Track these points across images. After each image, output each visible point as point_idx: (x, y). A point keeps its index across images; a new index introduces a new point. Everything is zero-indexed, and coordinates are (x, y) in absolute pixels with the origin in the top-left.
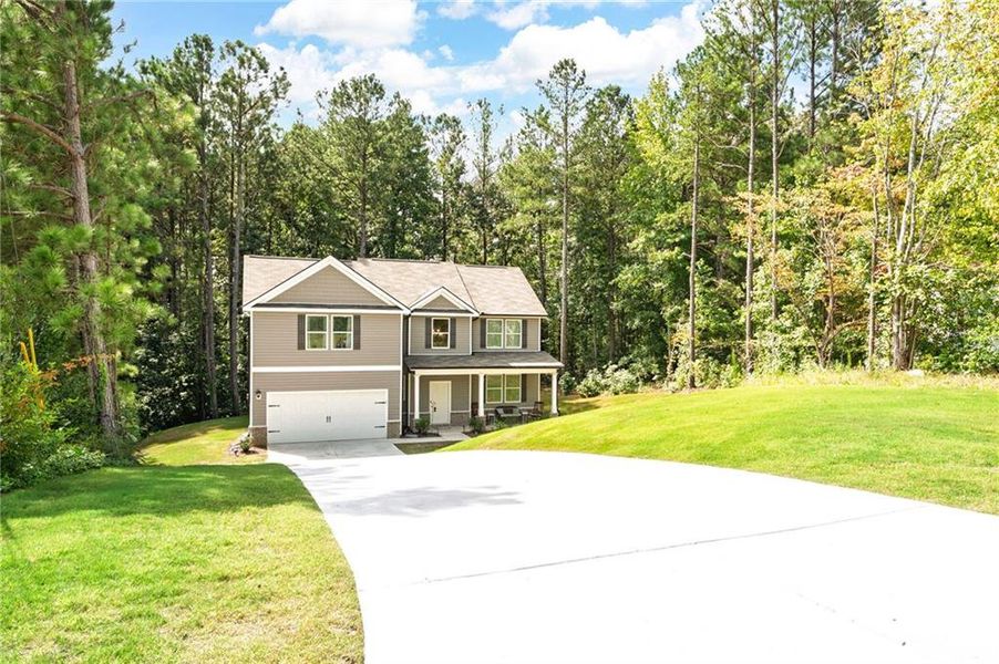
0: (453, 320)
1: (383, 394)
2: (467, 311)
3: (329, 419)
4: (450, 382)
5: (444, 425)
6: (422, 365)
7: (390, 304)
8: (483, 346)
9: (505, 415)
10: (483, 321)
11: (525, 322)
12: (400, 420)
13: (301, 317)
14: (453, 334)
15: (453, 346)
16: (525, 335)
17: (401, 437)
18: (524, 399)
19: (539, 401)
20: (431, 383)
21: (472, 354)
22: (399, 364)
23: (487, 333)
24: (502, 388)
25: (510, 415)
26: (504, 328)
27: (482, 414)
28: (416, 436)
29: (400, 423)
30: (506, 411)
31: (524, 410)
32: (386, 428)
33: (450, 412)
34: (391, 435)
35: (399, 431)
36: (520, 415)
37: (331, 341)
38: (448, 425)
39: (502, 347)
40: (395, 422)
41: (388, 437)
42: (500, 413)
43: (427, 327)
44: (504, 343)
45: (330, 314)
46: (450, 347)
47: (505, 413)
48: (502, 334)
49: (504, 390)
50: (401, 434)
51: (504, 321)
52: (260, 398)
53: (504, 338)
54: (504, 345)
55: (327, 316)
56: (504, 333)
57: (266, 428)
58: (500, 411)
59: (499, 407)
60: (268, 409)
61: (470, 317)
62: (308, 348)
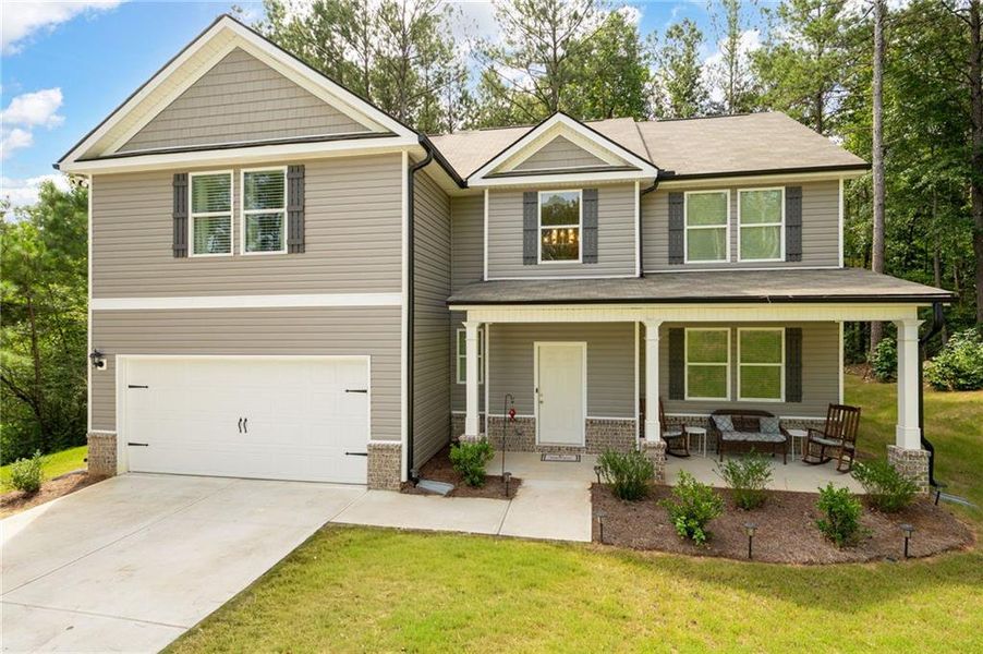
1: (358, 369)
2: (629, 168)
4: (584, 345)
5: (570, 450)
6: (488, 296)
7: (375, 129)
8: (676, 257)
9: (740, 437)
10: (676, 199)
11: (794, 193)
12: (404, 442)
13: (180, 179)
14: (592, 228)
15: (591, 257)
16: (794, 227)
17: (404, 488)
18: (794, 394)
19: (841, 403)
20: (536, 344)
21: (642, 275)
22: (398, 288)
23: (686, 227)
24: (728, 364)
25: (752, 437)
26: (734, 212)
27: (653, 434)
28: (447, 487)
29: (400, 450)
30: (740, 426)
31: (794, 424)
32: (366, 457)
33: (585, 416)
34: (377, 482)
35: (399, 472)
36: (782, 438)
37: (239, 233)
38: (579, 450)
39: (728, 260)
40: (388, 448)
41: (370, 486)
42: (721, 428)
43: (525, 215)
44: (734, 249)
45: (236, 167)
46: (580, 260)
47: (736, 429)
48: (728, 226)
49: (733, 369)
50: (404, 478)
51: (734, 194)
52: (104, 368)
53: (734, 237)
54: (734, 255)
55: (231, 172)
56: (734, 225)
57: (114, 437)
58: (724, 423)
59: (720, 412)
60: (122, 394)
61: (632, 183)
62: (196, 251)
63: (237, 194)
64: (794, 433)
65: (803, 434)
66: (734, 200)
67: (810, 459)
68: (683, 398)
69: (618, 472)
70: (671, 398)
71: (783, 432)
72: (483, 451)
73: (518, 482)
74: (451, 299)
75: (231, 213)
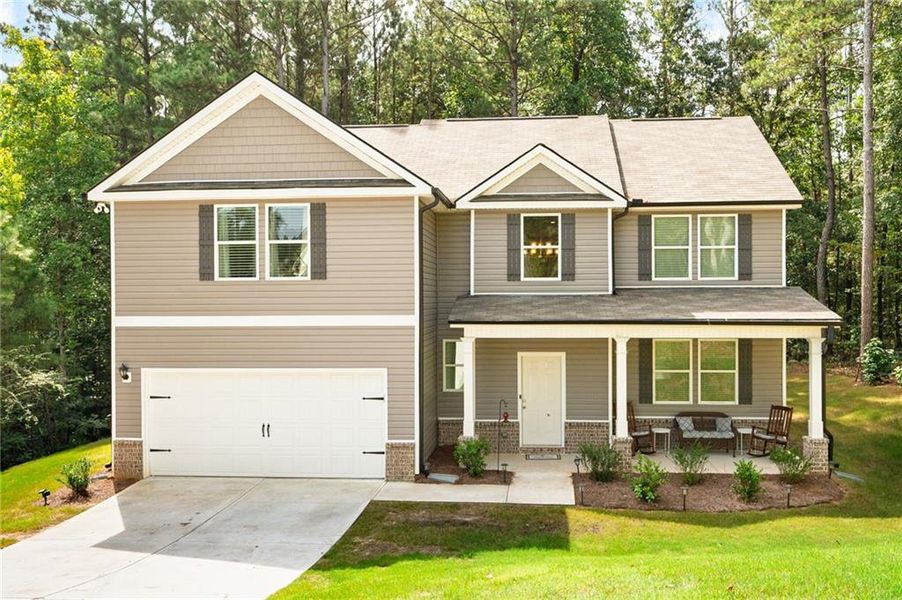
0: (569, 217)
1: (376, 380)
2: (601, 197)
3: (266, 429)
4: (563, 355)
5: (551, 450)
6: (483, 315)
7: (390, 176)
8: (645, 274)
9: (698, 435)
10: (644, 221)
11: (745, 221)
12: (417, 441)
13: (206, 210)
14: (570, 249)
15: (569, 275)
16: (746, 249)
17: (417, 479)
18: (746, 398)
19: (785, 405)
20: (520, 354)
21: (614, 293)
22: (411, 312)
23: (654, 247)
24: (691, 371)
25: (707, 435)
26: (695, 235)
27: (623, 431)
28: (454, 478)
29: (413, 448)
30: (698, 426)
31: (745, 423)
32: (384, 456)
33: (564, 420)
34: (394, 474)
35: (413, 466)
36: (732, 435)
37: (264, 259)
38: (559, 450)
39: (690, 278)
40: (404, 446)
41: (388, 479)
42: (683, 428)
43: (509, 235)
44: (694, 268)
45: (262, 202)
46: (559, 278)
47: (696, 428)
48: (690, 248)
49: (694, 375)
50: (417, 472)
51: (695, 218)
52: (129, 380)
53: (695, 257)
54: (695, 273)
55: (256, 206)
56: (695, 246)
57: (141, 443)
58: (686, 423)
59: (683, 414)
60: (147, 406)
61: (605, 210)
62: (221, 276)
63: (262, 224)
64: (743, 431)
65: (748, 431)
66: (695, 224)
67: (755, 452)
68: (651, 402)
69: (594, 459)
70: (640, 402)
71: (734, 430)
72: (482, 447)
73: (512, 474)
74: (452, 318)
75: (256, 242)
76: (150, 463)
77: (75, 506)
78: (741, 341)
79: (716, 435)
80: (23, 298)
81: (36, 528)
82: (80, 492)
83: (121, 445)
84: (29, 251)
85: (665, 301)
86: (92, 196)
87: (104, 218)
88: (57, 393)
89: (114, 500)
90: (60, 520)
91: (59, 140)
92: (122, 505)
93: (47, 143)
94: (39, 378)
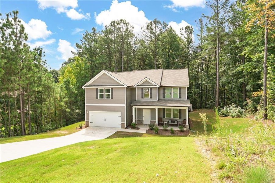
0: (151, 89)
1: (120, 114)
2: (155, 85)
3: (105, 120)
4: (150, 110)
6: (136, 104)
8: (164, 97)
9: (171, 123)
10: (164, 89)
11: (180, 89)
12: (125, 123)
13: (97, 89)
15: (151, 97)
16: (180, 93)
17: (125, 128)
18: (180, 118)
20: (143, 110)
21: (158, 100)
22: (125, 104)
23: (165, 93)
26: (172, 91)
27: (157, 122)
28: (131, 128)
32: (121, 124)
33: (150, 120)
34: (122, 127)
35: (125, 126)
37: (105, 96)
40: (124, 123)
41: (121, 128)
43: (142, 91)
45: (104, 88)
46: (149, 98)
48: (171, 93)
49: (172, 113)
51: (172, 88)
52: (87, 113)
53: (172, 95)
54: (172, 97)
57: (89, 121)
58: (170, 121)
60: (90, 116)
61: (157, 88)
62: (99, 98)
63: (105, 91)
64: (179, 123)
68: (165, 118)
70: (163, 118)
71: (177, 123)
72: (135, 124)
73: (139, 128)
74: (131, 105)
75: (104, 94)
76: (90, 124)
77: (80, 130)
78: (179, 109)
79: (174, 123)
80: (76, 98)
81: (75, 132)
82: (81, 128)
83: (86, 121)
84: (76, 92)
85: (165, 102)
86: (83, 87)
87: (84, 90)
88: (80, 113)
89: (85, 129)
90: (78, 131)
91: (81, 73)
92: (86, 130)
93: (80, 73)
94: (77, 111)
